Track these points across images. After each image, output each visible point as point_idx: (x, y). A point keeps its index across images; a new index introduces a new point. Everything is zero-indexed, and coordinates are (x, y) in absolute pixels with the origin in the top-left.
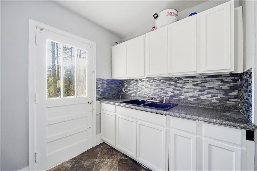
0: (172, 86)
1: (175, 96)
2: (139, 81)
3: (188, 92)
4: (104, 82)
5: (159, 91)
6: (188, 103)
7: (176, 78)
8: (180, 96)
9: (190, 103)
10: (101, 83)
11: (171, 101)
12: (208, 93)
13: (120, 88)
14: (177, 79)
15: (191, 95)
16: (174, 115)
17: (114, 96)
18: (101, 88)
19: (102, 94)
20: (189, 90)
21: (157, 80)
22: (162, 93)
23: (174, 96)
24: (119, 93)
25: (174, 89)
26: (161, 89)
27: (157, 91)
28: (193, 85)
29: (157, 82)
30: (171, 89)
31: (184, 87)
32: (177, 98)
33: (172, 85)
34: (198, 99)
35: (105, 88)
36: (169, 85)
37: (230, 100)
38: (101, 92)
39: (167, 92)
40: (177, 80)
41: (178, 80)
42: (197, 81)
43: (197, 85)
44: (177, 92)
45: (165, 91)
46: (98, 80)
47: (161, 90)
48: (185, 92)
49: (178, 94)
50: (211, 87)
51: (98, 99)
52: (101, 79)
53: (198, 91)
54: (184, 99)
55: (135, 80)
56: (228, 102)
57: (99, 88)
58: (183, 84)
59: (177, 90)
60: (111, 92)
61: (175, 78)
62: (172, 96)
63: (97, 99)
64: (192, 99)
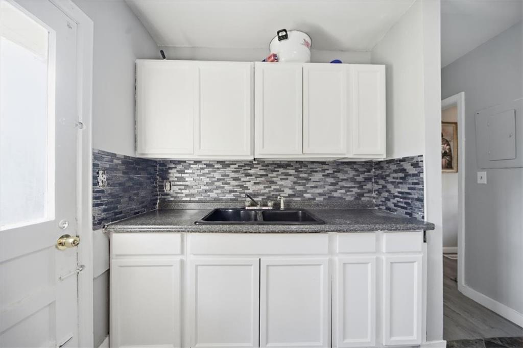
0: (291, 177)
1: (296, 195)
2: (216, 166)
3: (316, 187)
4: (117, 165)
5: (265, 187)
6: (318, 205)
7: (297, 162)
8: (305, 195)
9: (320, 205)
10: (108, 166)
11: (291, 204)
12: (342, 188)
13: (156, 183)
14: (299, 164)
15: (320, 191)
16: (345, 230)
17: (143, 207)
18: (108, 184)
19: (111, 203)
20: (318, 183)
21: (260, 166)
22: (273, 191)
23: (294, 196)
24: (155, 198)
25: (295, 183)
26: (270, 183)
27: (261, 187)
28: (323, 175)
29: (260, 169)
30: (289, 183)
31: (310, 179)
32: (299, 199)
33: (291, 175)
34: (329, 197)
35: (120, 184)
36: (286, 175)
37: (365, 195)
38: (106, 197)
39: (282, 189)
40: (299, 166)
41: (301, 166)
42: (328, 170)
43: (328, 175)
44: (299, 188)
45: (278, 187)
46: (98, 156)
47: (270, 185)
48: (312, 187)
49: (300, 191)
50: (345, 178)
51: (98, 223)
52: (108, 154)
53: (330, 185)
54: (310, 199)
55: (205, 162)
56: (363, 199)
57: (101, 184)
58: (309, 174)
59: (299, 184)
60: (135, 194)
61: (295, 163)
62: (290, 196)
63: (94, 224)
64: (321, 199)
